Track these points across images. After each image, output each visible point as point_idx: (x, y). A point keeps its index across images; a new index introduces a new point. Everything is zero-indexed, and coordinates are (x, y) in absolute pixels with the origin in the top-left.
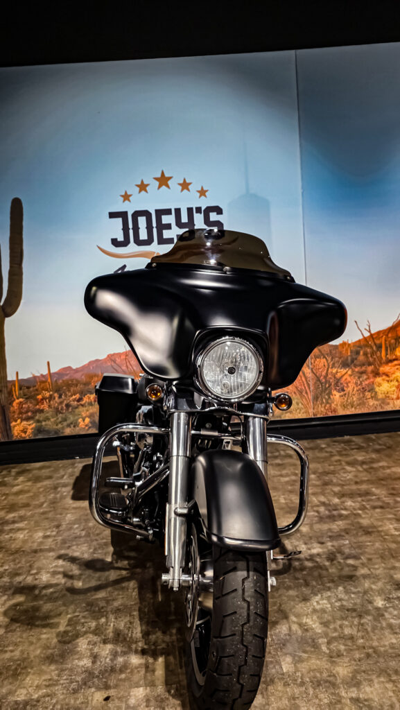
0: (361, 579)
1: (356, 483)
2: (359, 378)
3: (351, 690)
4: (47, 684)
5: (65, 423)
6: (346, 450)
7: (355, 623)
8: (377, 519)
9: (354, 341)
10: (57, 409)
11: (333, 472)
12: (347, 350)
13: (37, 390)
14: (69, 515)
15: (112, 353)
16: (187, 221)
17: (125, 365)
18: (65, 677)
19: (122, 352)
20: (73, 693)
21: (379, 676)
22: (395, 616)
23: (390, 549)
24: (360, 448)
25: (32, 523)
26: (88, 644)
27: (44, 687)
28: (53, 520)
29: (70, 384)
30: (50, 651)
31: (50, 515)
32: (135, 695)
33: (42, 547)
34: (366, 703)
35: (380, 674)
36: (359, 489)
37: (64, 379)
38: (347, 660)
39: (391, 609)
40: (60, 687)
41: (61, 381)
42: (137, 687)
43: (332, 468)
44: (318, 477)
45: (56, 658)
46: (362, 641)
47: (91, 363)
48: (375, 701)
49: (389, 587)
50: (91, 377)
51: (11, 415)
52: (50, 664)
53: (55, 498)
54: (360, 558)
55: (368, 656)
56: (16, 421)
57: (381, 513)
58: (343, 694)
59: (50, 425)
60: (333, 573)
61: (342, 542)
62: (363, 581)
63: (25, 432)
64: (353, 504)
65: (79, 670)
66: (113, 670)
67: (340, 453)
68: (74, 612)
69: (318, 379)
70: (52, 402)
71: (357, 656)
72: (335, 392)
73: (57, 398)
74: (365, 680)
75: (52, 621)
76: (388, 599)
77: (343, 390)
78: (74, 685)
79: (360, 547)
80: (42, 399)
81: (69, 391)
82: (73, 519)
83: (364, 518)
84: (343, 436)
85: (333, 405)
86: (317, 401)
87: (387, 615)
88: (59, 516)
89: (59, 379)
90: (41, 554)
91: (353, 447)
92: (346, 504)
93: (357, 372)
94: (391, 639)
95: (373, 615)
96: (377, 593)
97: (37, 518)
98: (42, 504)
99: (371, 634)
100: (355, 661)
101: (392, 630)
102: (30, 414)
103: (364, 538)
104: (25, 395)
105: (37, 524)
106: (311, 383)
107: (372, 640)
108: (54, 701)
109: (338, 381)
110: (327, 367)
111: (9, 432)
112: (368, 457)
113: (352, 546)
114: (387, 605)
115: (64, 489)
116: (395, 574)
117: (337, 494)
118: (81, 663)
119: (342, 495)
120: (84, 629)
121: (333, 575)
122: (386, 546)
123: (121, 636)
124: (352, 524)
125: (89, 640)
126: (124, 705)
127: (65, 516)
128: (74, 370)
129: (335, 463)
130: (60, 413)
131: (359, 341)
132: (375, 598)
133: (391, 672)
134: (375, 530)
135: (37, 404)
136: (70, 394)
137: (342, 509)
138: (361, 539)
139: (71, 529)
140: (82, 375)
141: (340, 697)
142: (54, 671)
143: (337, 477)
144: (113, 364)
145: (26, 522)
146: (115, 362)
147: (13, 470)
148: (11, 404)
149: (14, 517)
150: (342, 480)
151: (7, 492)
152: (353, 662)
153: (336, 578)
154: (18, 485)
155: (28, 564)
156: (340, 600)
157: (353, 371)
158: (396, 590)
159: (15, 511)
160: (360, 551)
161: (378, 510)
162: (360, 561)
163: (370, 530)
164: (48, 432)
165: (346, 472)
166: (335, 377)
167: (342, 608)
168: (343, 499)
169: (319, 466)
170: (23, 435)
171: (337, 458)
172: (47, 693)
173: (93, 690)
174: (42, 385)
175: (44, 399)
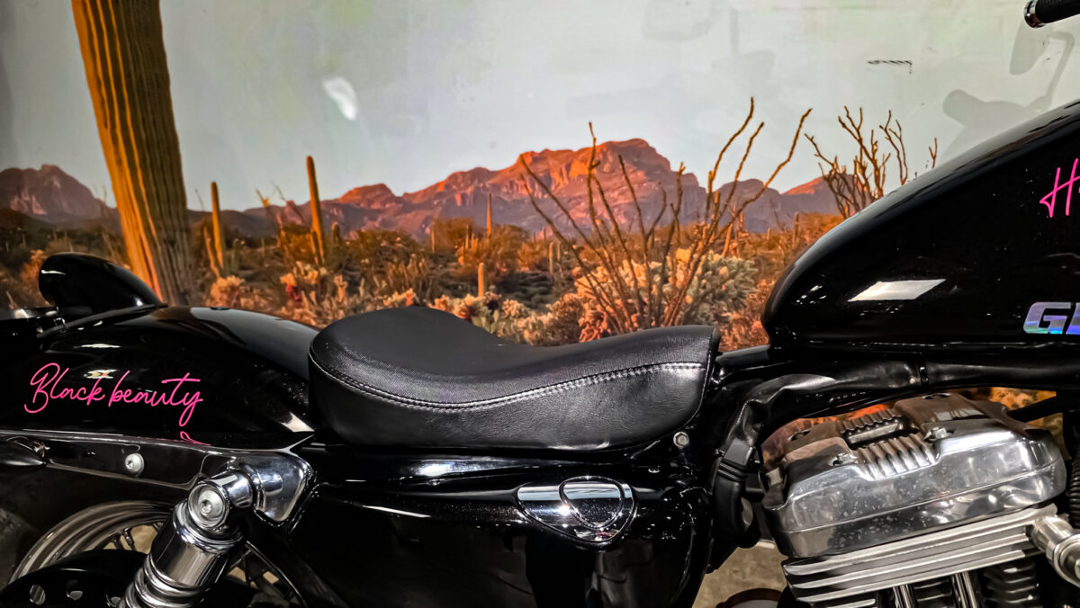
13: (277, 254)
15: (538, 150)
17: (584, 205)
19: (575, 148)
29: (384, 250)
37: (363, 230)
41: (353, 235)
47: (454, 178)
50: (458, 234)
70: (326, 304)
73: (341, 293)
80: (296, 290)
81: (383, 274)
89: (348, 230)
104: (243, 268)
128: (398, 200)
135: (283, 303)
136: (384, 284)
140: (426, 221)
144: (539, 194)
146: (546, 188)
148: (204, 288)
174: (294, 237)
175: (301, 287)
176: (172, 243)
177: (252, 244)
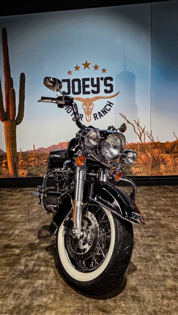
0: (153, 246)
1: (165, 206)
2: (174, 159)
3: (133, 292)
4: (4, 274)
5: (40, 172)
6: (164, 191)
7: (144, 264)
8: (169, 222)
9: (172, 141)
10: (37, 165)
11: (155, 200)
12: (169, 145)
13: (29, 157)
14: (34, 209)
15: (61, 142)
16: (96, 84)
18: (12, 272)
19: (65, 142)
20: (13, 279)
21: (147, 288)
22: (164, 263)
23: (171, 235)
24: (171, 191)
25: (19, 211)
26: (25, 260)
27: (2, 275)
28: (27, 210)
29: (43, 155)
30: (9, 261)
31: (27, 209)
32: (38, 283)
33: (19, 221)
34: (138, 298)
35: (148, 287)
36: (165, 208)
38: (135, 279)
39: (163, 260)
40: (8, 276)
41: (39, 154)
42: (40, 279)
43: (155, 198)
44: (147, 202)
45: (11, 264)
46: (144, 272)
47: (51, 146)
48: (142, 298)
49: (165, 251)
51: (18, 167)
52: (7, 266)
53: (31, 202)
54: (156, 237)
55: (145, 278)
56: (20, 169)
57: (172, 219)
58: (128, 293)
59: (34, 172)
60: (141, 242)
61: (149, 230)
62: (153, 247)
63: (24, 175)
64: (160, 214)
65: (18, 270)
66: (32, 271)
67: (161, 193)
68: (24, 247)
69: (154, 158)
70: (35, 162)
71: (140, 278)
72: (162, 165)
73: (37, 161)
74: (140, 288)
75: (13, 250)
76: (163, 256)
77: (166, 164)
78: (14, 276)
79: (157, 233)
80: (31, 161)
81: (42, 158)
82: (35, 211)
83: (163, 221)
84: (164, 185)
85: (161, 171)
86: (153, 169)
87: (160, 263)
88: (30, 209)
89: (38, 152)
90: (18, 223)
91: (168, 190)
92: (157, 214)
93: (173, 156)
94: (158, 273)
95: (153, 262)
96: (158, 253)
97: (21, 209)
98: (25, 204)
99: (150, 270)
100: (138, 280)
101: (160, 269)
102: (25, 167)
103: (160, 229)
104: (24, 159)
105: (20, 212)
106: (151, 160)
107: (149, 272)
108: (4, 281)
109: (163, 160)
110: (158, 153)
111: (17, 174)
112: (174, 195)
113: (153, 232)
114: (162, 258)
115: (36, 199)
116: (170, 246)
117: (154, 209)
118: (20, 267)
119: (156, 210)
120: (26, 254)
121: (140, 243)
122: (169, 233)
123: (40, 259)
124: (156, 223)
125: (26, 259)
126: (32, 286)
127: (32, 210)
128: (45, 149)
129: (157, 197)
130: (38, 167)
131: (175, 141)
132: (157, 255)
133: (153, 287)
134: (167, 226)
135: (29, 163)
137: (154, 216)
138: (158, 229)
139: (33, 215)
140: (48, 151)
141: (127, 294)
142: (8, 269)
143: (156, 203)
144: (61, 147)
145: (16, 211)
147: (18, 190)
148: (18, 162)
149: (12, 208)
150: (158, 204)
151: (12, 198)
152: (137, 280)
153: (141, 245)
154: (18, 196)
155: (11, 227)
156: (140, 254)
157: (171, 156)
158: (168, 252)
159: (13, 206)
160: (156, 234)
161: (171, 218)
162: (155, 239)
163: (164, 226)
164: (33, 175)
165: (161, 200)
166: (162, 158)
167: (140, 257)
168: (156, 212)
169: (149, 197)
170: (23, 176)
171: (159, 194)
172: (3, 277)
173: (21, 278)
174: (31, 155)
175: (32, 161)
176: (14, 156)
177: (25, 156)
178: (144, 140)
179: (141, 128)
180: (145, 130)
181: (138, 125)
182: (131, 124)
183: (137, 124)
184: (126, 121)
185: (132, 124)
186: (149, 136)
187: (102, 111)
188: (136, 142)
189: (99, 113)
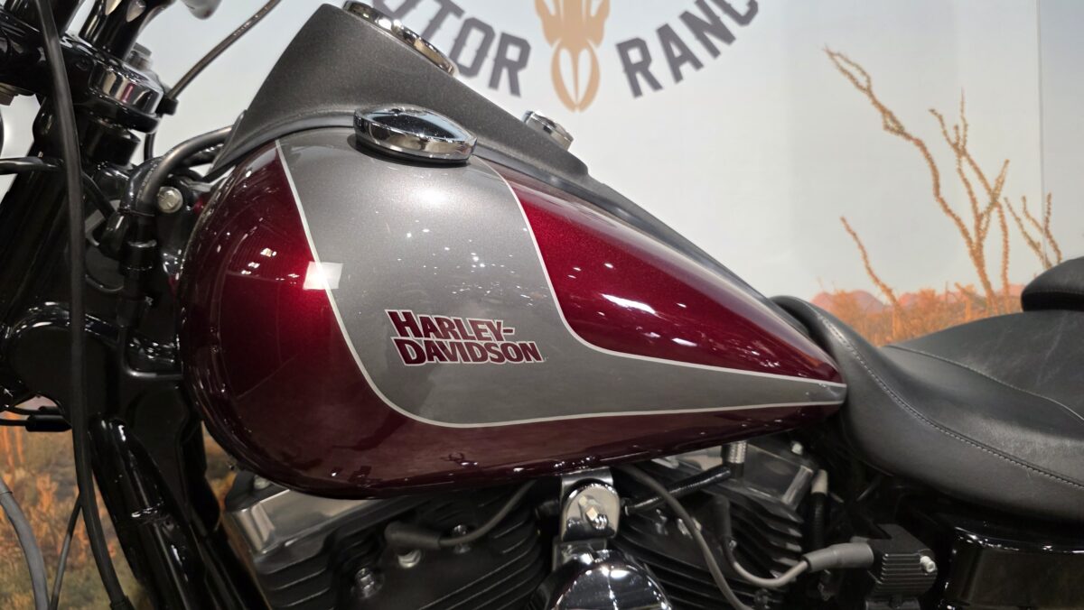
178: (1005, 268)
179: (981, 176)
180: (1003, 194)
181: (960, 150)
182: (908, 137)
183: (954, 140)
184: (877, 114)
185: (919, 143)
186: (1038, 236)
187: (687, 18)
188: (953, 289)
189: (666, 34)
